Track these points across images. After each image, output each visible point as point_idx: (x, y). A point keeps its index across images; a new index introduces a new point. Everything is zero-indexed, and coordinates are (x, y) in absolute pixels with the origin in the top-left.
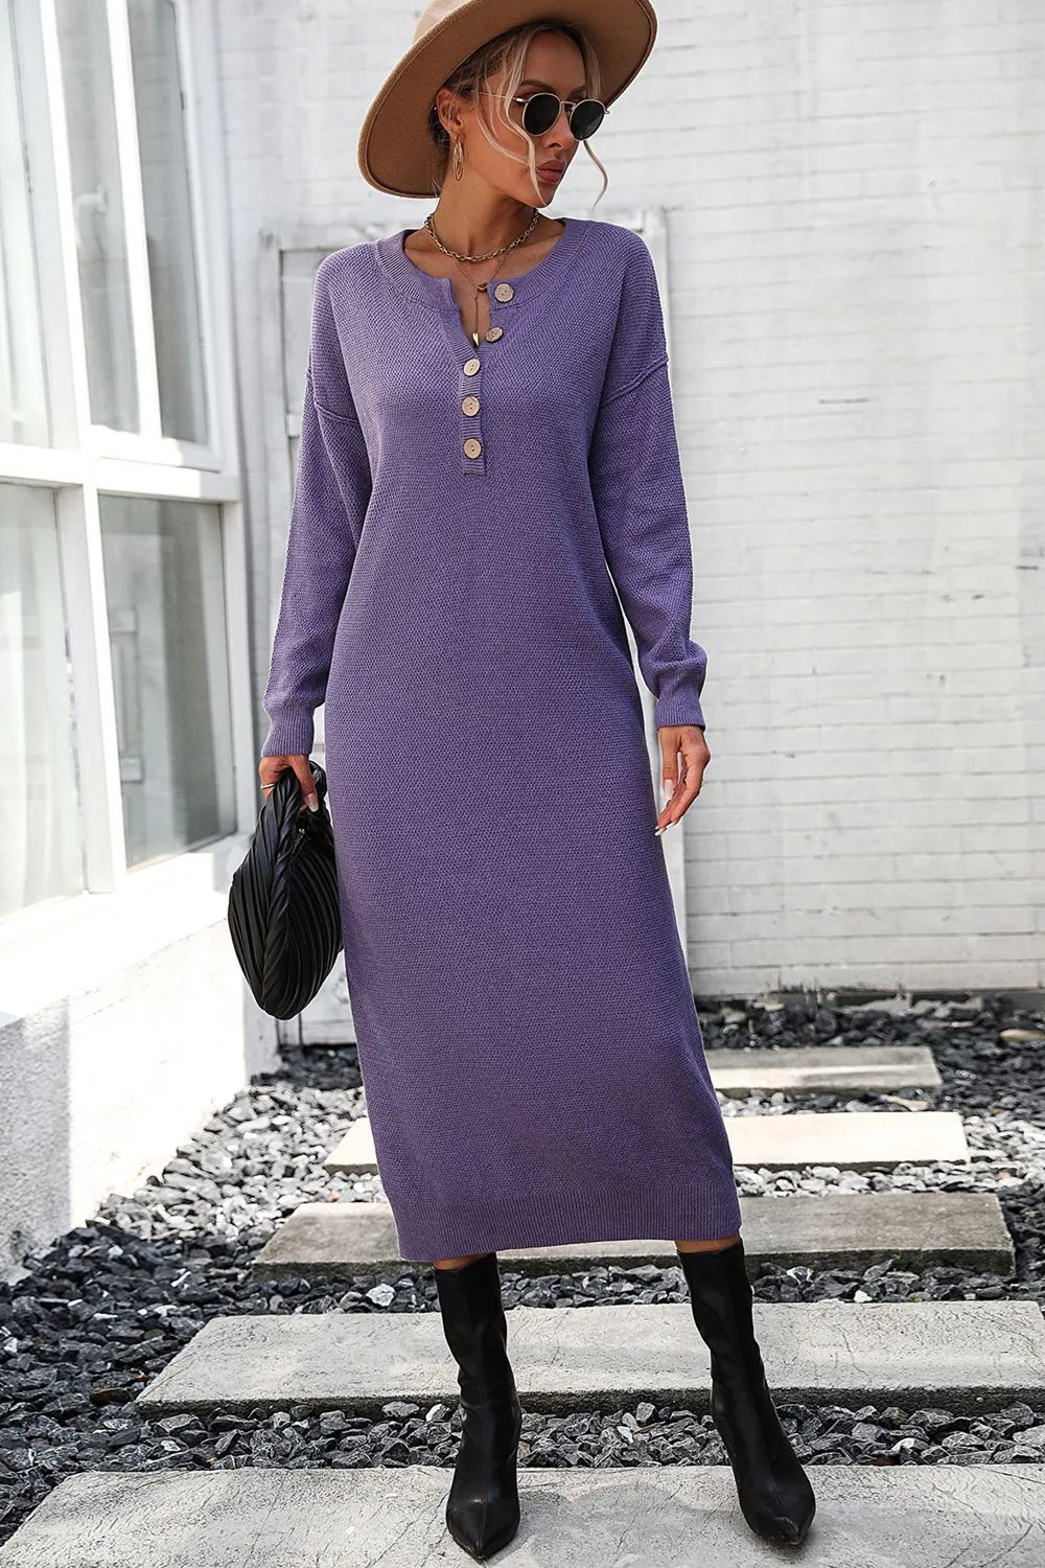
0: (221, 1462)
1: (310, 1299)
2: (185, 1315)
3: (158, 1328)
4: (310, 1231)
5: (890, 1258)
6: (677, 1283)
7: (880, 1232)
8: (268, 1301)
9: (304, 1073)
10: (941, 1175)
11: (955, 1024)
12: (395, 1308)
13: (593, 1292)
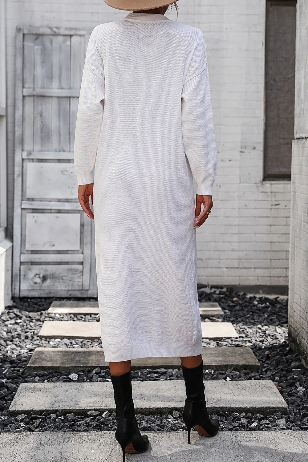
0: (37, 430)
1: (49, 378)
2: (10, 383)
3: (4, 387)
4: (43, 356)
5: (232, 367)
6: (172, 374)
7: (228, 359)
8: (35, 378)
9: (21, 306)
10: (233, 342)
11: (221, 296)
12: (80, 381)
13: (143, 377)
